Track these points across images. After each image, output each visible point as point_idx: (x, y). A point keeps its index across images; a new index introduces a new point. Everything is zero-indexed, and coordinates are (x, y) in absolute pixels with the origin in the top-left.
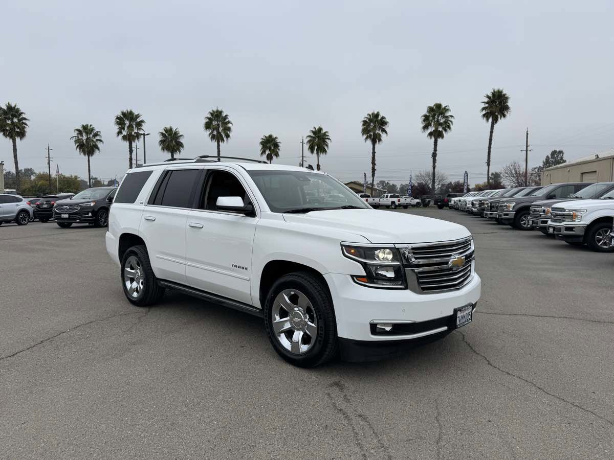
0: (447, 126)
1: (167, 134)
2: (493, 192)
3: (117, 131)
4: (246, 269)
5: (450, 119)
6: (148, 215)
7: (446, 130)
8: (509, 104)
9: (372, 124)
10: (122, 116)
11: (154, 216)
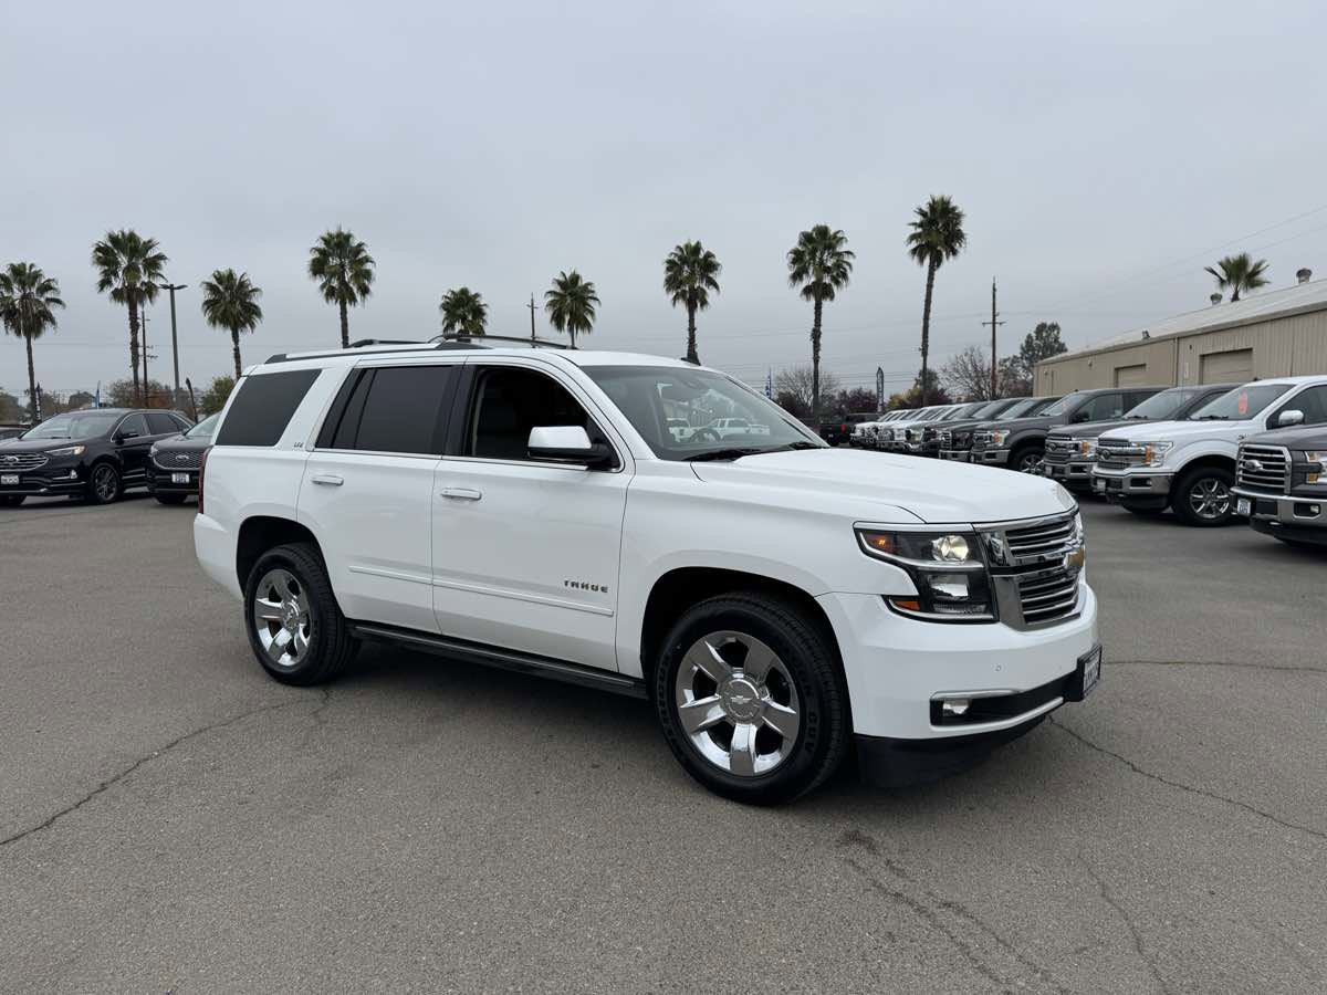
0: (840, 274)
1: (221, 288)
2: (945, 410)
3: (99, 278)
4: (604, 589)
5: (846, 258)
6: (320, 474)
7: (837, 283)
8: (964, 227)
9: (686, 268)
10: (109, 244)
11: (339, 475)
